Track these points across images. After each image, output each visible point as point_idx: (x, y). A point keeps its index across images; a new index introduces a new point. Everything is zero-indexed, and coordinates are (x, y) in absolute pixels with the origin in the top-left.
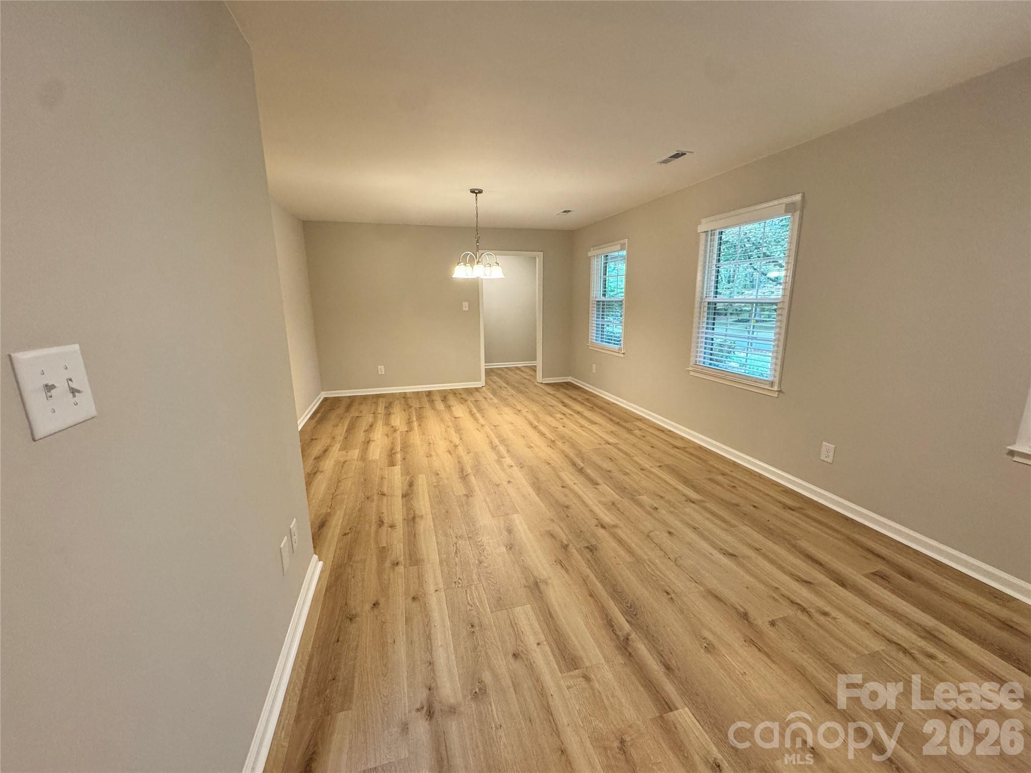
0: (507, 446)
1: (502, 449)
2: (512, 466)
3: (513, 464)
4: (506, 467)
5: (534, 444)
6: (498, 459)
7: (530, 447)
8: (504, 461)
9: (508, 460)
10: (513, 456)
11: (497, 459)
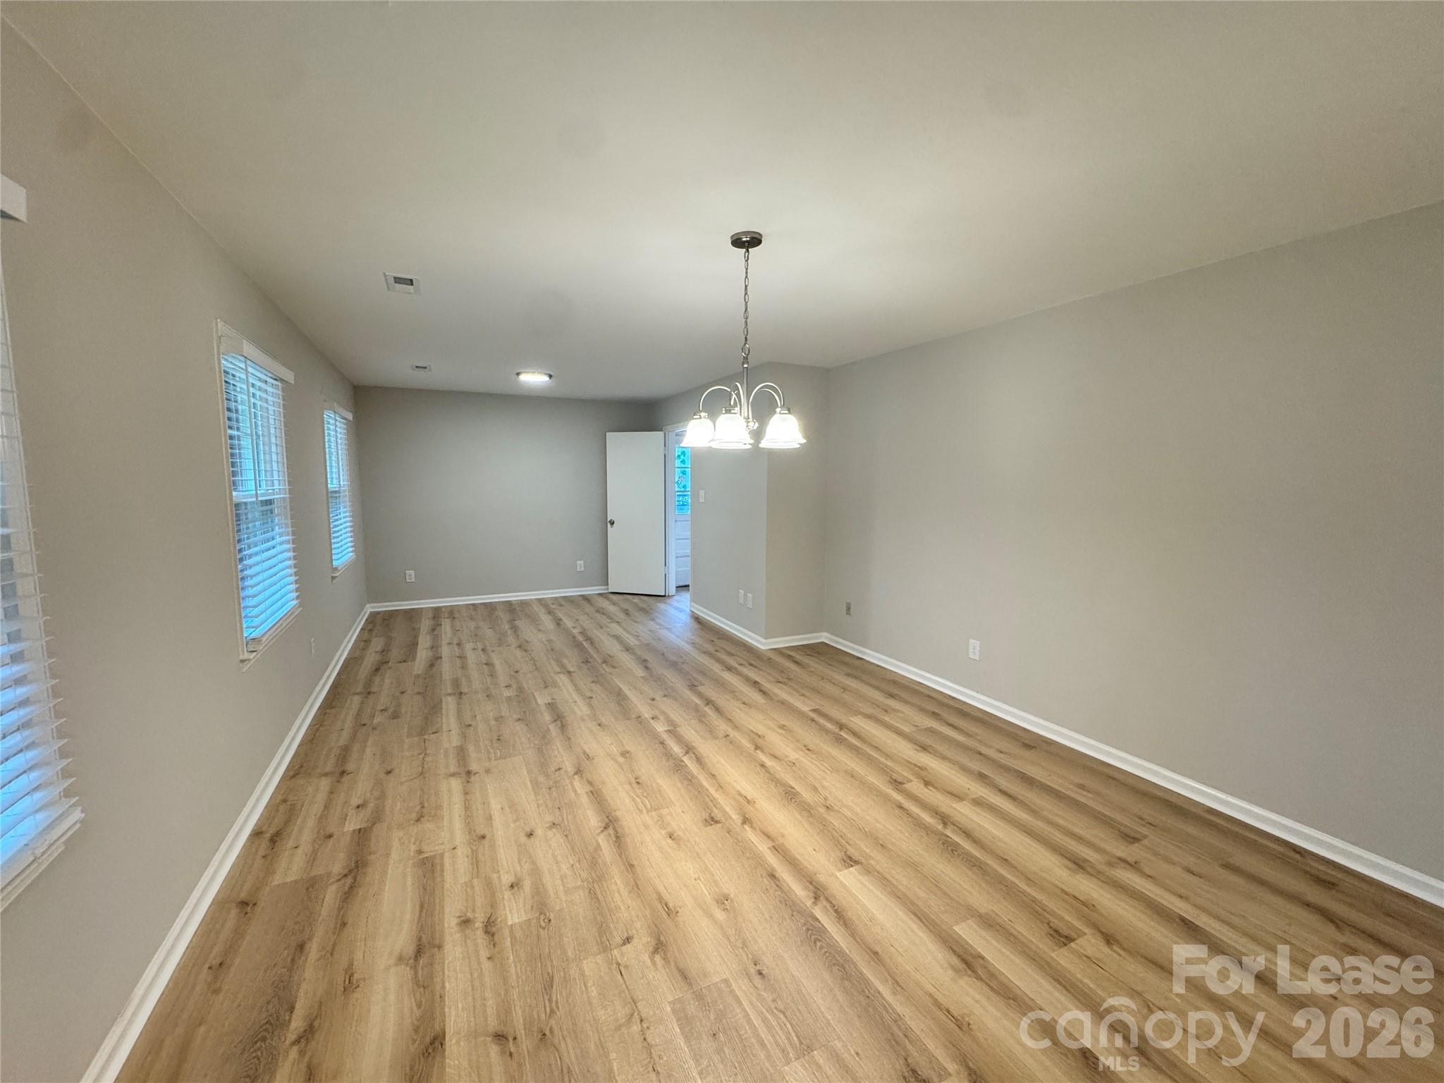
0: (668, 755)
1: (676, 749)
2: (653, 718)
3: (652, 721)
4: (662, 718)
5: (616, 761)
6: (675, 728)
7: (625, 754)
8: (666, 725)
9: (660, 728)
10: (654, 736)
11: (677, 729)
